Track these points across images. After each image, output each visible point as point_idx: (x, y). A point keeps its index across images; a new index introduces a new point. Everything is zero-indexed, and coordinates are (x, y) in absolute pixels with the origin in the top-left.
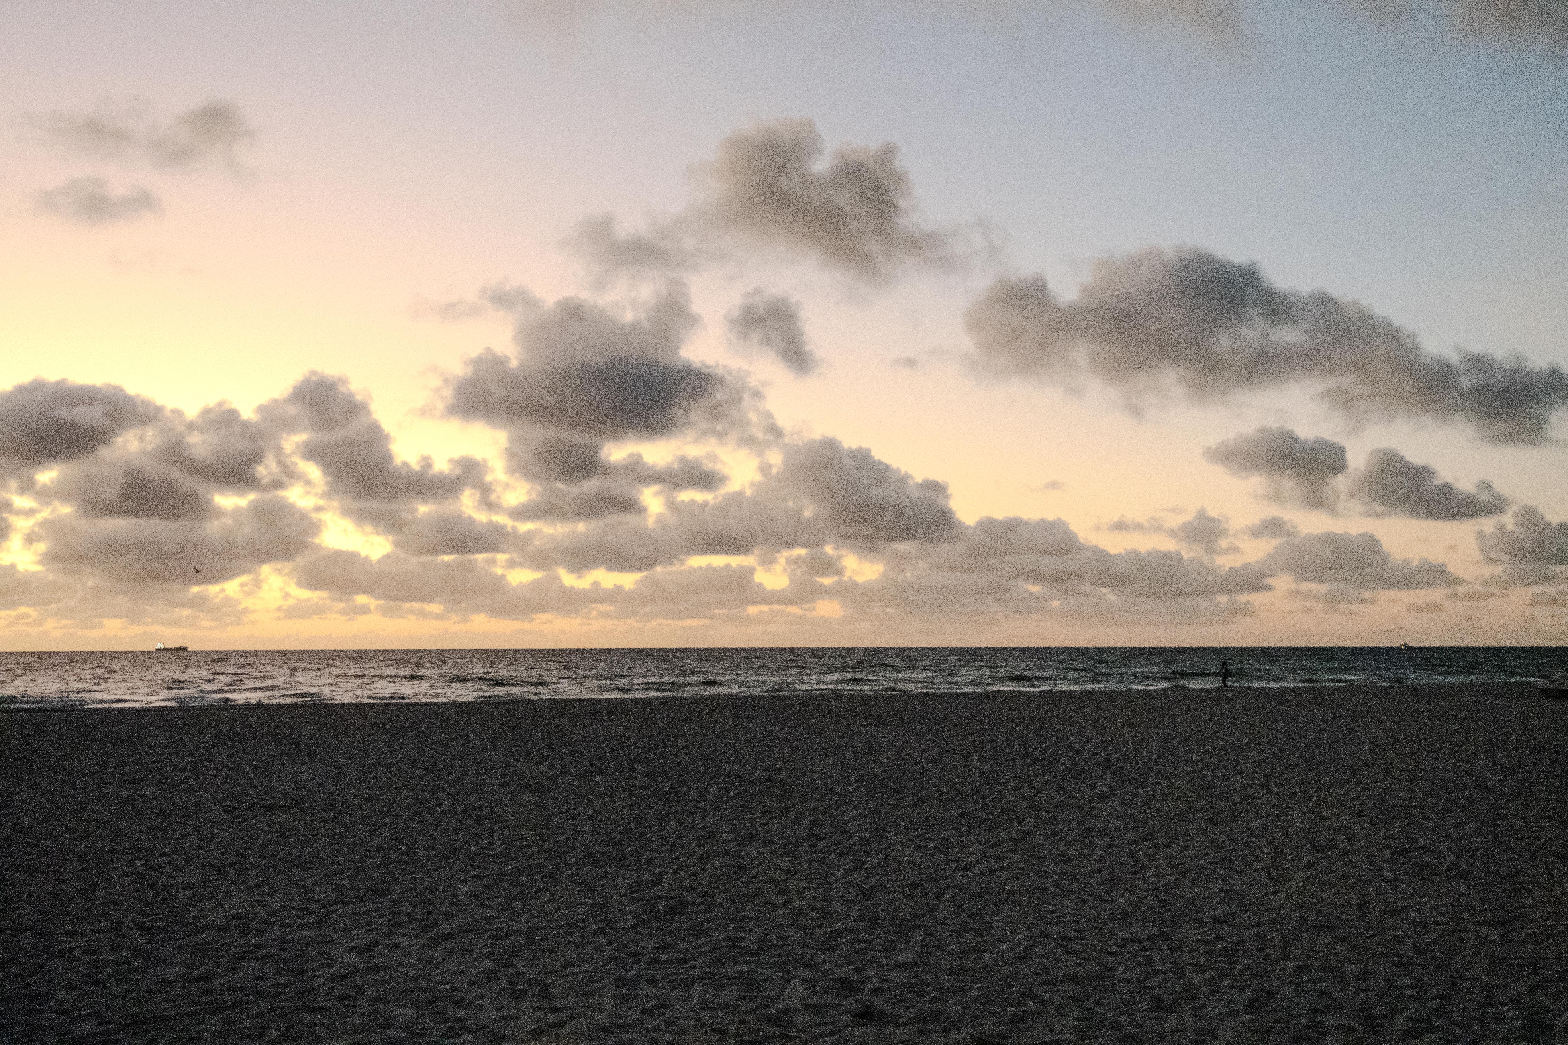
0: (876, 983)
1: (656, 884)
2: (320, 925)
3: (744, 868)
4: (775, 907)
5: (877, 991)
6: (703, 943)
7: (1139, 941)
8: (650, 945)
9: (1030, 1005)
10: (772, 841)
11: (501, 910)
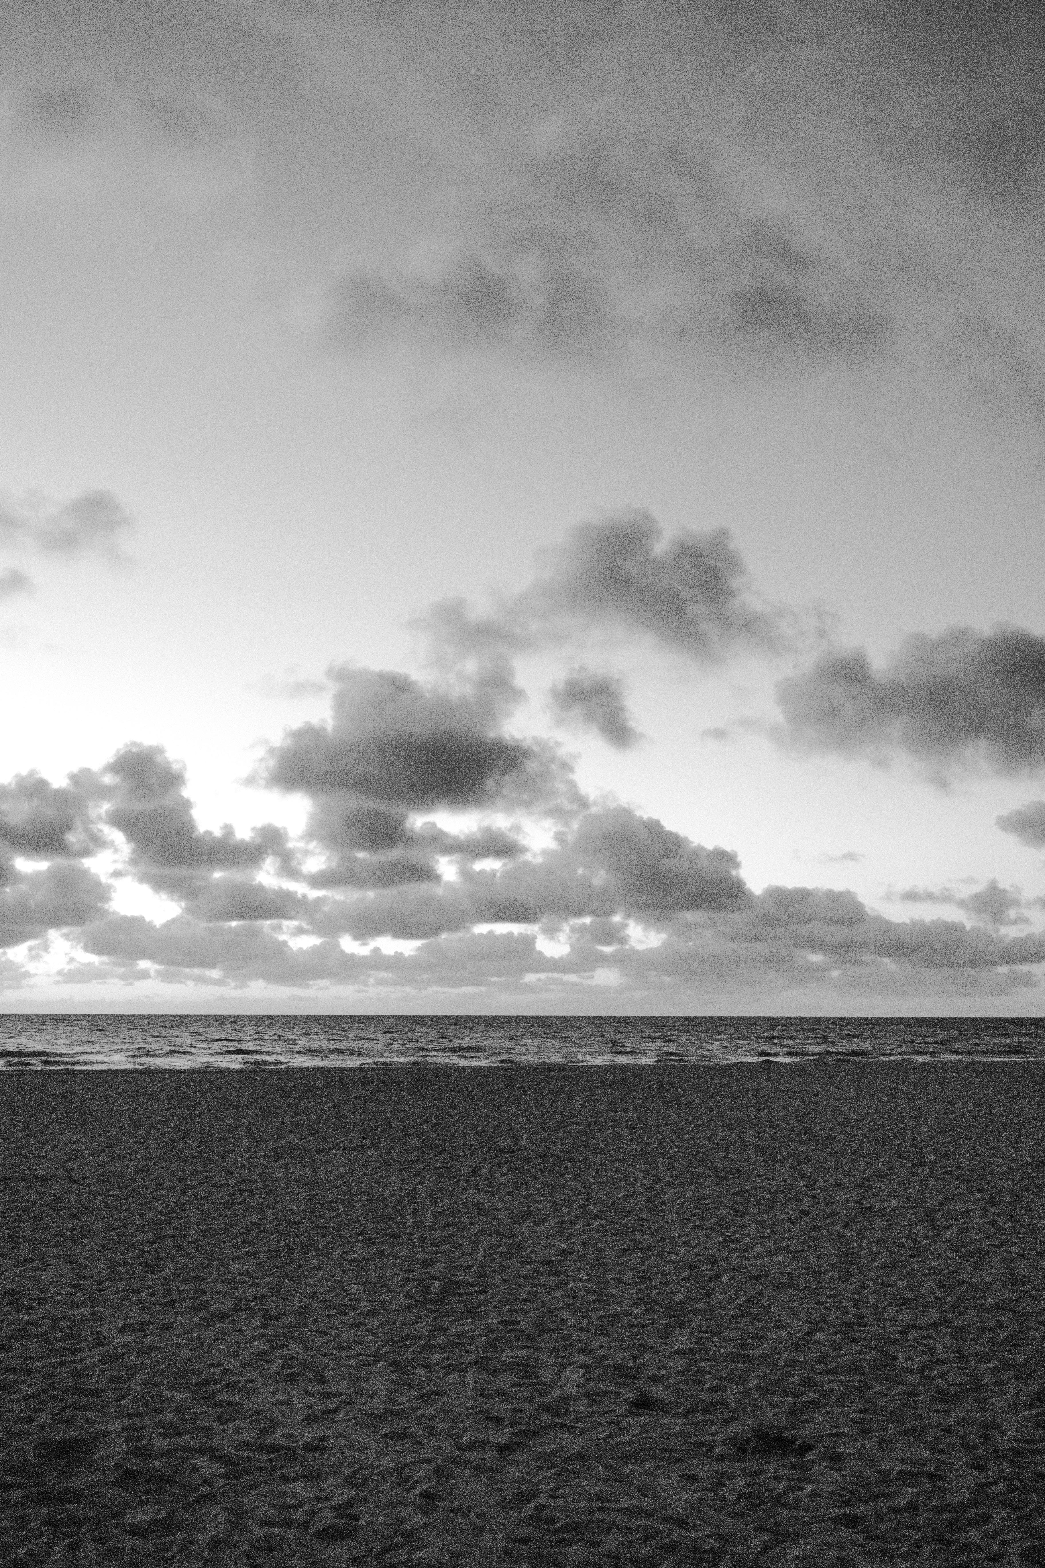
0: (653, 1370)
1: (431, 1262)
2: (91, 1301)
3: (518, 1247)
4: (550, 1289)
5: (655, 1379)
6: (478, 1326)
7: (921, 1328)
8: (424, 1328)
9: (810, 1396)
10: (546, 1219)
11: (274, 1289)
